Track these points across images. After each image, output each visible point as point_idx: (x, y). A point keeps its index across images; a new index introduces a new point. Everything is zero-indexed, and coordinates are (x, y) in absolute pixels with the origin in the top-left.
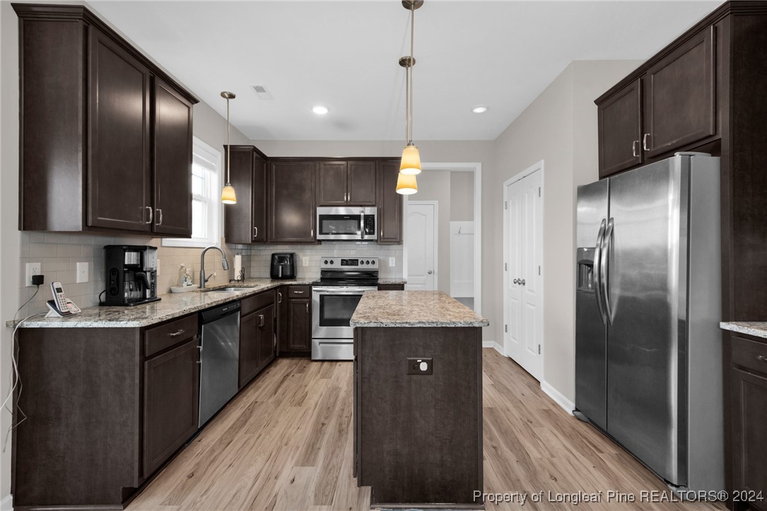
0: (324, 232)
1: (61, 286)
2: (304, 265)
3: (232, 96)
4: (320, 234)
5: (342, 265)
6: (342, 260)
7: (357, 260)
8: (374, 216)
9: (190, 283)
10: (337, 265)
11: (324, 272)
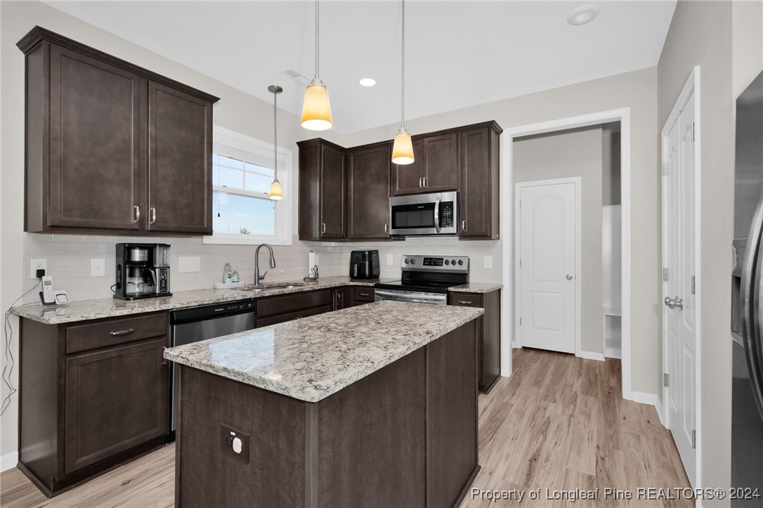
0: (397, 226)
1: (51, 280)
2: (388, 264)
3: (280, 90)
4: (393, 228)
5: (424, 264)
6: (425, 259)
7: (442, 259)
8: (452, 203)
9: (236, 280)
10: (420, 266)
11: (405, 273)
